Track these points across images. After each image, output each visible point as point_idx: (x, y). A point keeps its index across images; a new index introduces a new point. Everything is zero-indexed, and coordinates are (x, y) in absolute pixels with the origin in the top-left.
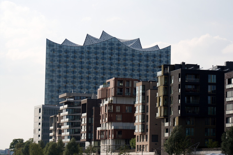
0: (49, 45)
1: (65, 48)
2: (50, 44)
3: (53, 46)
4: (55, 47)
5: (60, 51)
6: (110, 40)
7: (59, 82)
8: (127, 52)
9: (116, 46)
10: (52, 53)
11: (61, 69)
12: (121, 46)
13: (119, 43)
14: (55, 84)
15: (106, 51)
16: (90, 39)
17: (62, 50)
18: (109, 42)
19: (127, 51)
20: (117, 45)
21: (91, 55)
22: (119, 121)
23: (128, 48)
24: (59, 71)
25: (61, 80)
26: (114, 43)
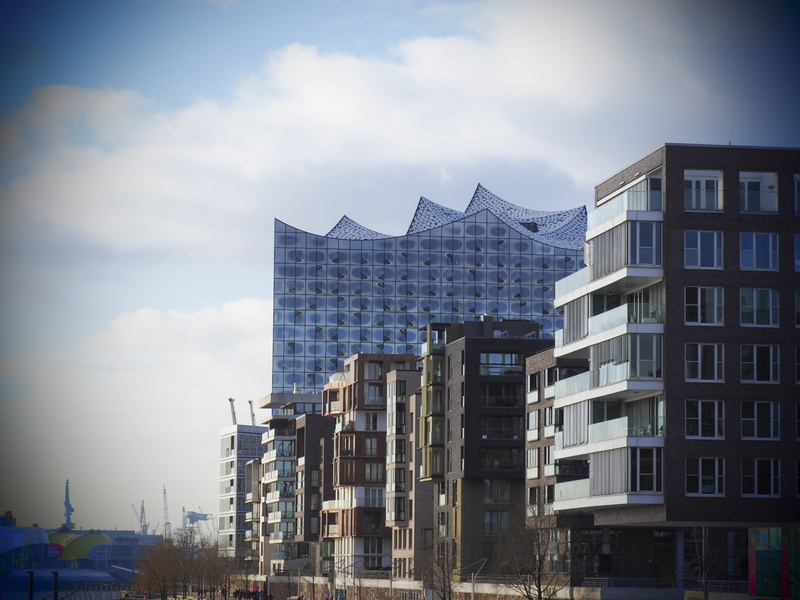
0: (282, 237)
1: (333, 245)
2: (286, 237)
3: (296, 240)
4: (301, 245)
5: (317, 257)
6: (472, 219)
7: (315, 349)
8: (526, 254)
9: (490, 235)
10: (291, 263)
11: (320, 311)
12: (506, 236)
13: (501, 226)
14: (305, 357)
15: (458, 253)
16: (429, 213)
17: (324, 251)
18: (467, 225)
19: (526, 249)
20: (493, 232)
21: (413, 266)
22: (374, 483)
23: (529, 242)
24: (316, 318)
25: (321, 344)
26: (484, 225)
